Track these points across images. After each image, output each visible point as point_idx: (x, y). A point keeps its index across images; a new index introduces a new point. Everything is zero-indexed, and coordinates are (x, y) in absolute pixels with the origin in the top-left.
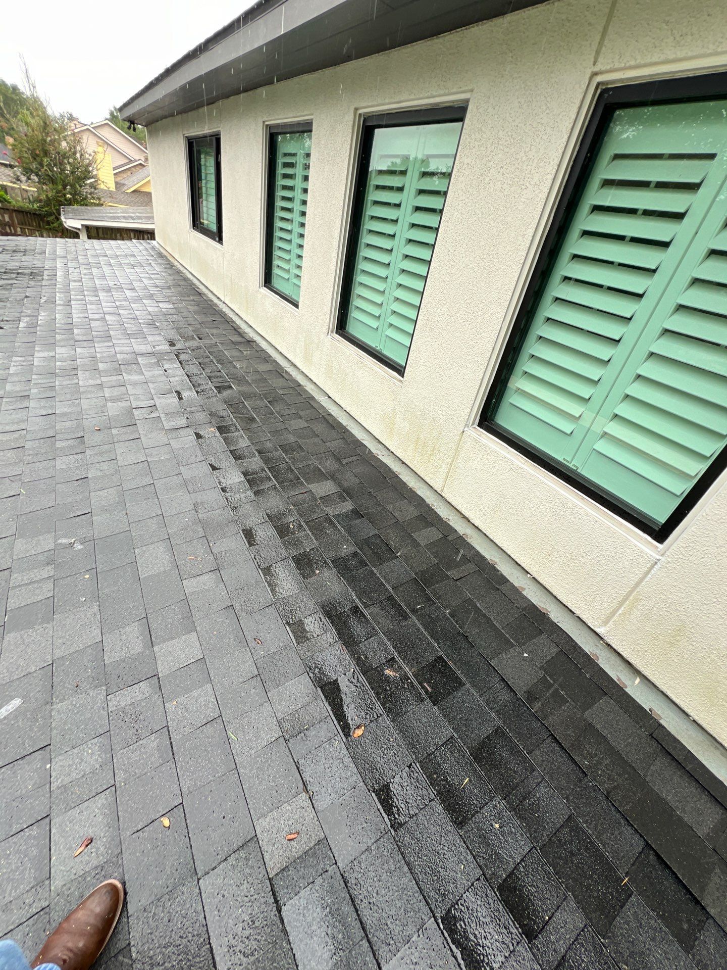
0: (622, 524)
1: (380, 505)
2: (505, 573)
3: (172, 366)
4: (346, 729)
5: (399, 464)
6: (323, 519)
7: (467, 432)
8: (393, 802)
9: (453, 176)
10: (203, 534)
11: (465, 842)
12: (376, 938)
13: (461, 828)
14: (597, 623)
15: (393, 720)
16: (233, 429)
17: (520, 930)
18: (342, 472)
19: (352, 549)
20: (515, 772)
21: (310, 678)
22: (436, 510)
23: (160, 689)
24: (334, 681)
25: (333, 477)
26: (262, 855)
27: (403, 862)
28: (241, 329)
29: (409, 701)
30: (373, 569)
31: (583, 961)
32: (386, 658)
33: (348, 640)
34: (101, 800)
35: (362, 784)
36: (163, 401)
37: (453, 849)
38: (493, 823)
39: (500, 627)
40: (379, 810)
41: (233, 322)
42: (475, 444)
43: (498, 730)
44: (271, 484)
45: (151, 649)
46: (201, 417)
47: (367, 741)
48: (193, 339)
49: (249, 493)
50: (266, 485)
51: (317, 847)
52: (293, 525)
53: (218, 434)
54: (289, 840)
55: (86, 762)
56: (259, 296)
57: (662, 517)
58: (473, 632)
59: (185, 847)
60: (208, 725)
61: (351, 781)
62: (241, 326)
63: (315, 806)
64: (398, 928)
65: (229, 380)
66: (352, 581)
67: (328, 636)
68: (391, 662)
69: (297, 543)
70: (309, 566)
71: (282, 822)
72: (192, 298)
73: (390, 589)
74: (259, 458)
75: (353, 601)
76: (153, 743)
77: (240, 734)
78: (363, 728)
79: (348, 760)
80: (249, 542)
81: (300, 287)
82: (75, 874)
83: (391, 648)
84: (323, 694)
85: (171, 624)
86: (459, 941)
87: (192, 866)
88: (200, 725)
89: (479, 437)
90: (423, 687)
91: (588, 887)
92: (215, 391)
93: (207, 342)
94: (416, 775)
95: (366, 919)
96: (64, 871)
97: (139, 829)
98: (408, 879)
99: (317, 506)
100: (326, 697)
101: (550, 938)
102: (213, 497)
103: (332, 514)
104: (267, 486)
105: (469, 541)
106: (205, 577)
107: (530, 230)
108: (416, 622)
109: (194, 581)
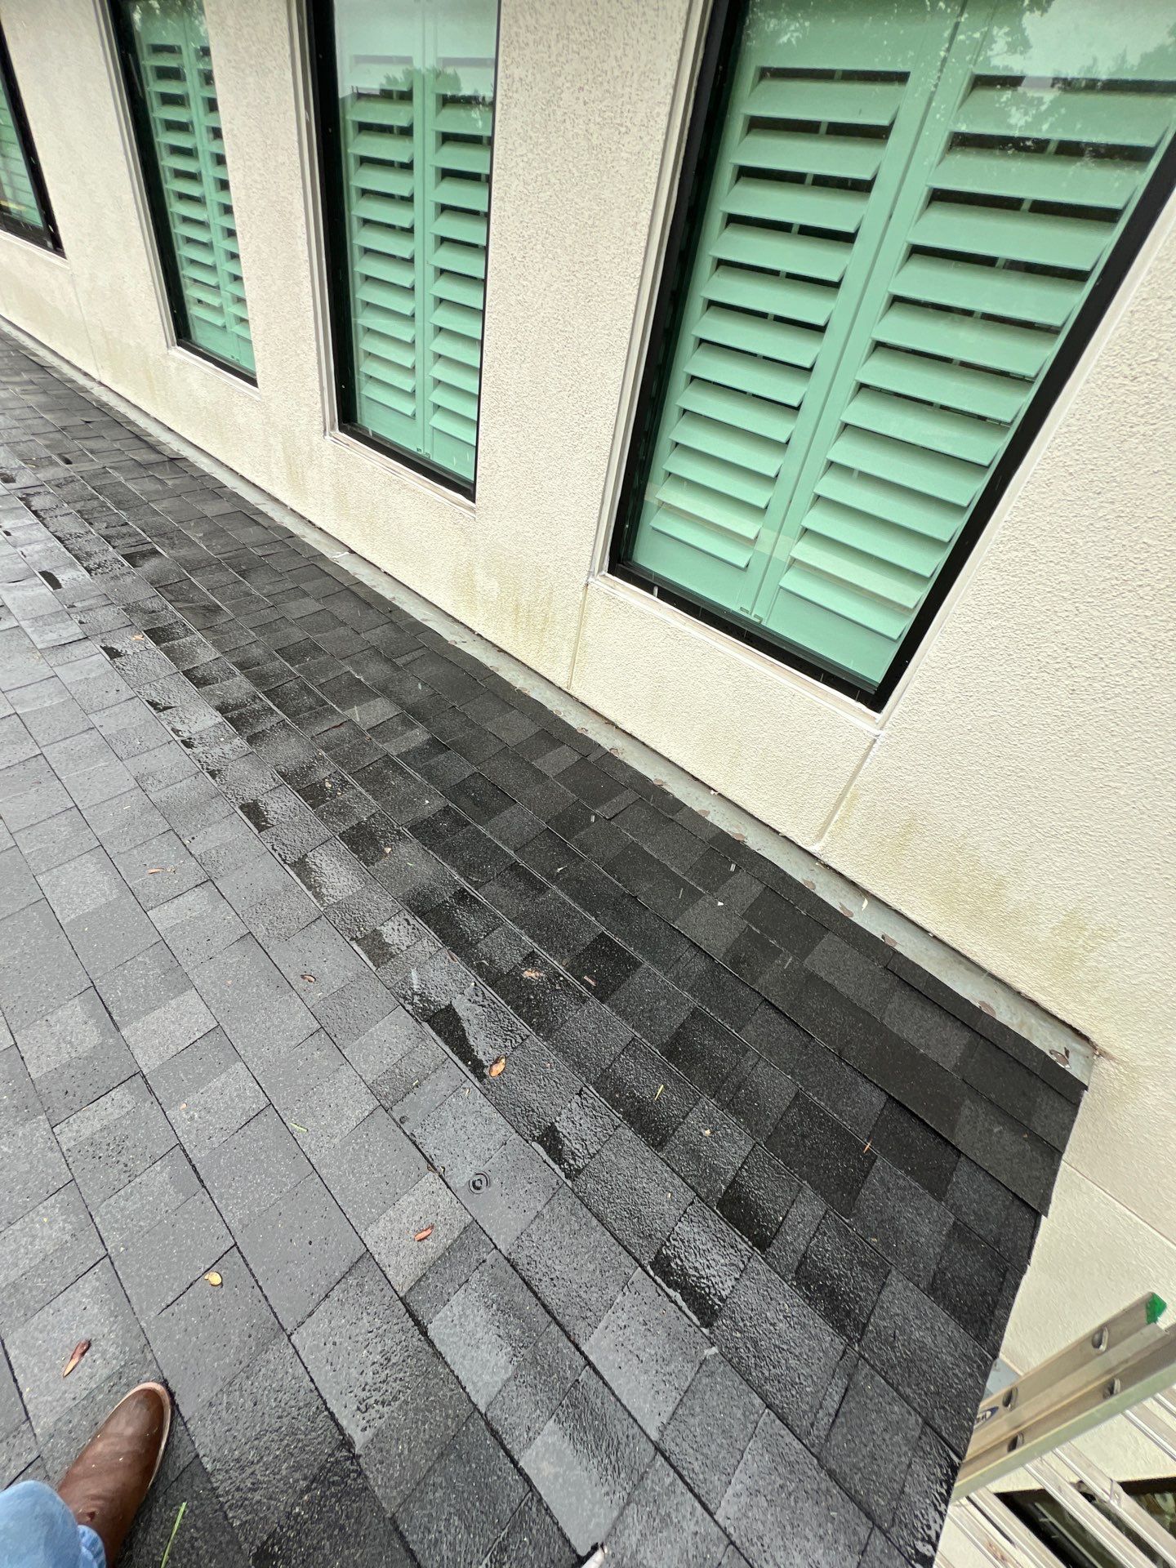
0: (827, 694)
1: (473, 726)
2: (678, 796)
3: (19, 523)
4: (478, 1068)
5: (493, 652)
6: (380, 764)
7: (593, 585)
8: (563, 1145)
9: (498, 106)
10: (167, 827)
11: (668, 1165)
12: (567, 1317)
13: (661, 1150)
14: (808, 839)
15: (546, 1039)
16: (180, 631)
17: (750, 1243)
18: (400, 681)
19: (440, 803)
20: (723, 1060)
21: (408, 1011)
22: (564, 719)
23: (151, 1091)
24: (447, 1007)
25: (384, 691)
26: (383, 1271)
27: (590, 1215)
28: (150, 435)
29: (565, 1006)
30: (480, 827)
31: (827, 1251)
32: (521, 956)
33: (457, 942)
34: (89, 1284)
35: (515, 1135)
36: (18, 594)
37: (654, 1178)
38: (702, 1130)
39: (680, 874)
40: (545, 1162)
41: (131, 422)
42: (608, 603)
43: (695, 1014)
44: (274, 720)
45: (117, 1035)
46: (108, 616)
47: (513, 1076)
48: (53, 463)
49: (237, 741)
50: (267, 723)
51: (463, 1236)
52: (330, 782)
53: (151, 644)
54: (420, 1240)
55: (42, 1238)
56: (173, 365)
57: (876, 674)
58: (644, 887)
59: (256, 1302)
60: (252, 1124)
61: (499, 1136)
62: (149, 430)
63: (451, 1185)
64: (595, 1295)
65: (150, 540)
66: (448, 853)
67: (425, 944)
68: (530, 959)
69: (343, 811)
70: (372, 844)
71: (405, 1220)
72: (25, 377)
73: (512, 853)
74: (243, 676)
75: (455, 883)
76: (160, 1175)
77: (310, 1122)
78: (503, 1061)
79: (489, 1110)
80: (257, 825)
81: (250, 342)
82: (74, 1399)
83: (525, 938)
84: (433, 1029)
85: (144, 987)
86: (676, 1282)
87: (273, 1324)
88: (238, 1126)
89: (612, 590)
90: (584, 982)
91: (826, 1168)
92: (126, 564)
93: (86, 467)
94: (591, 1101)
95: (550, 1300)
96: (51, 1402)
97: (169, 1303)
98: (599, 1233)
99: (367, 744)
100: (439, 1033)
101: (787, 1240)
102: (172, 758)
103: (395, 754)
104: (269, 725)
105: (621, 757)
106: (190, 898)
107: (644, 214)
108: (559, 892)
109: (170, 909)
